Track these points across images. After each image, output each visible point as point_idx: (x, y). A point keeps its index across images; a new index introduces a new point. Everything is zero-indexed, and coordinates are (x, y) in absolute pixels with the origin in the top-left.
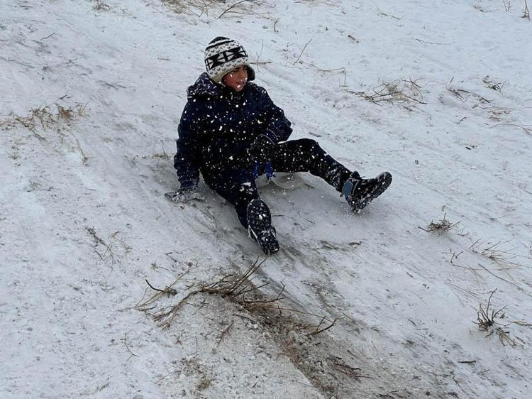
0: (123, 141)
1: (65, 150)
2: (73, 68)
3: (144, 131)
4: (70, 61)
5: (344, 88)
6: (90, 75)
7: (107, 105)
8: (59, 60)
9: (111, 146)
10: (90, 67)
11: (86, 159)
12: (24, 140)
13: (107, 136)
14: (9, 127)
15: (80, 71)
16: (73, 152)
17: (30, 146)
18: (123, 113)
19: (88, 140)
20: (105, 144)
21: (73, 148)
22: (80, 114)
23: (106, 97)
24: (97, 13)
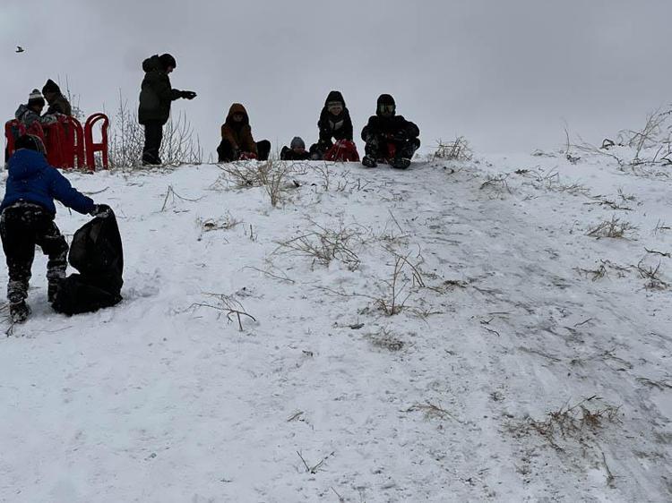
0: (662, 456)
1: (587, 467)
2: (610, 362)
4: (607, 353)
6: (629, 371)
7: (647, 409)
8: (593, 352)
9: (645, 463)
10: (630, 360)
11: (612, 478)
12: (537, 451)
13: (643, 450)
14: (522, 434)
15: (617, 365)
16: (597, 468)
17: (545, 459)
18: (667, 421)
19: (618, 455)
20: (639, 459)
21: (597, 463)
22: (610, 419)
23: (646, 399)
24: (649, 293)
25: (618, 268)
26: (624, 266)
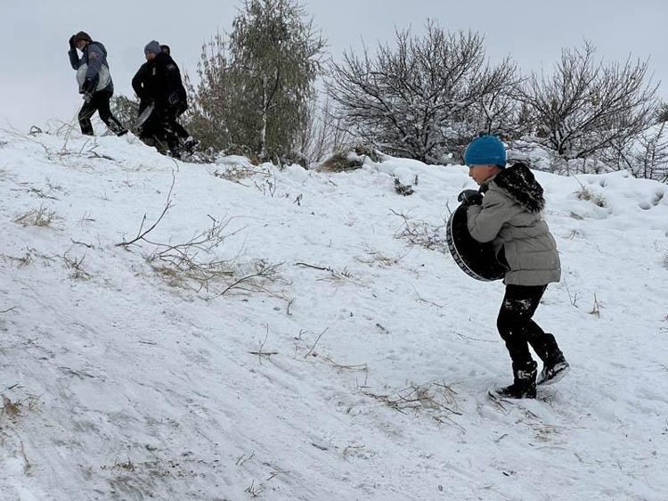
0: (79, 444)
1: (5, 455)
2: (31, 351)
3: (109, 434)
4: (30, 341)
5: (363, 389)
6: (51, 360)
7: (67, 398)
8: (16, 339)
9: (63, 451)
10: (53, 350)
11: (29, 466)
13: (61, 439)
15: (38, 353)
16: (15, 457)
18: (86, 409)
19: (37, 443)
20: (57, 447)
21: (15, 452)
22: (30, 408)
23: (67, 388)
24: (73, 283)
25: (44, 257)
26: (50, 255)
